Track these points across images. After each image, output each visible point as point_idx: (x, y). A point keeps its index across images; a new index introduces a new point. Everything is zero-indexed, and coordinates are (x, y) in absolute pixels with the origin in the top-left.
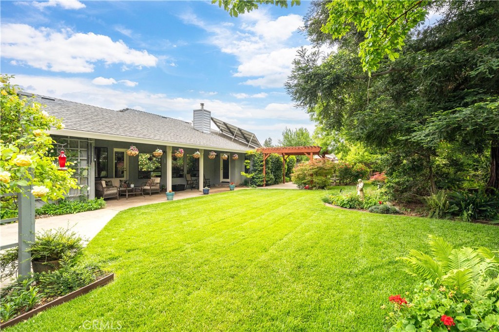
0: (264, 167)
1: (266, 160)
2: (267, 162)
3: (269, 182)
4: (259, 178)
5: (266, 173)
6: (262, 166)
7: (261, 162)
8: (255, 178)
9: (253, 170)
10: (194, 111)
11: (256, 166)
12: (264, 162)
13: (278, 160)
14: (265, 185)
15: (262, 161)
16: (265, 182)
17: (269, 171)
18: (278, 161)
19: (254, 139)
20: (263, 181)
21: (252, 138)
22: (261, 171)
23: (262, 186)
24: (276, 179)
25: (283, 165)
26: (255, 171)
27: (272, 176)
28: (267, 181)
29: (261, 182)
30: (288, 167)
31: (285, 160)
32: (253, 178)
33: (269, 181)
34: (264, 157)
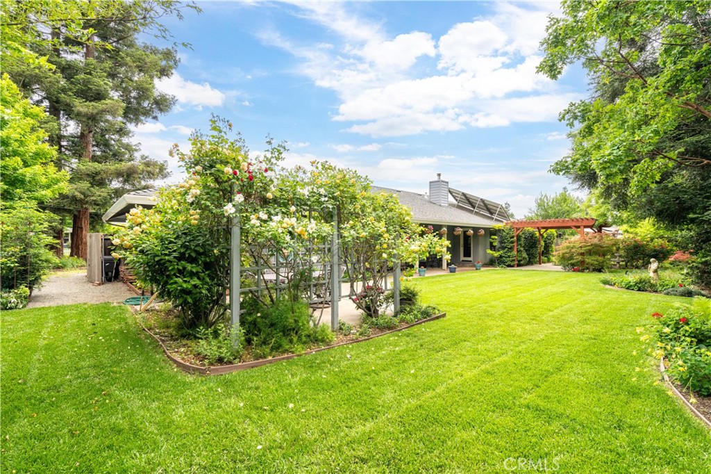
0: (515, 244)
1: (517, 235)
2: (519, 238)
3: (522, 262)
4: (509, 257)
5: (518, 251)
6: (512, 242)
7: (511, 238)
8: (504, 257)
9: (499, 248)
10: (430, 182)
11: (505, 243)
12: (515, 238)
13: (532, 235)
14: (516, 266)
15: (513, 237)
16: (516, 262)
17: (522, 249)
18: (532, 237)
19: (501, 210)
20: (514, 260)
21: (498, 209)
22: (511, 249)
23: (513, 266)
24: (530, 258)
25: (539, 241)
26: (503, 248)
27: (525, 255)
28: (519, 261)
29: (511, 261)
30: (545, 244)
31: (541, 235)
32: (501, 257)
33: (521, 260)
34: (515, 232)
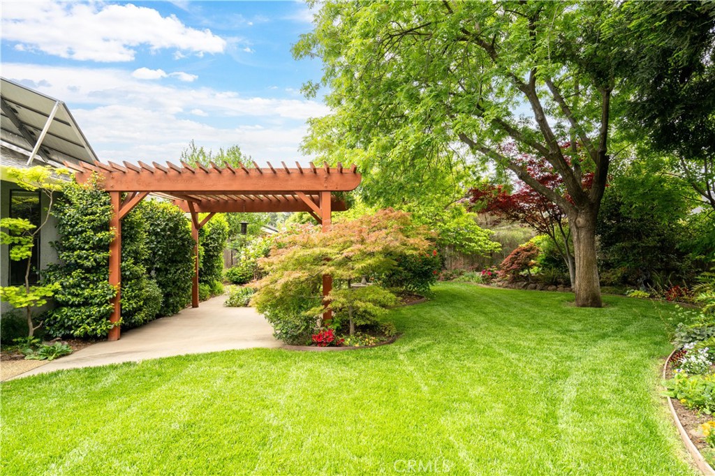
0: (115, 253)
1: (123, 221)
2: (129, 230)
3: (139, 317)
4: (86, 303)
5: (124, 279)
6: (102, 246)
7: (96, 229)
8: (66, 304)
9: (55, 268)
11: (72, 249)
12: (114, 231)
13: (175, 226)
14: (117, 333)
15: (105, 226)
16: (119, 321)
17: (141, 269)
18: (175, 229)
20: (109, 315)
22: (100, 269)
23: (105, 338)
24: (167, 296)
25: (194, 244)
26: (68, 269)
27: (151, 288)
28: (127, 315)
29: (97, 320)
30: (206, 251)
31: (198, 227)
32: (54, 304)
33: (139, 309)
34: (115, 205)
